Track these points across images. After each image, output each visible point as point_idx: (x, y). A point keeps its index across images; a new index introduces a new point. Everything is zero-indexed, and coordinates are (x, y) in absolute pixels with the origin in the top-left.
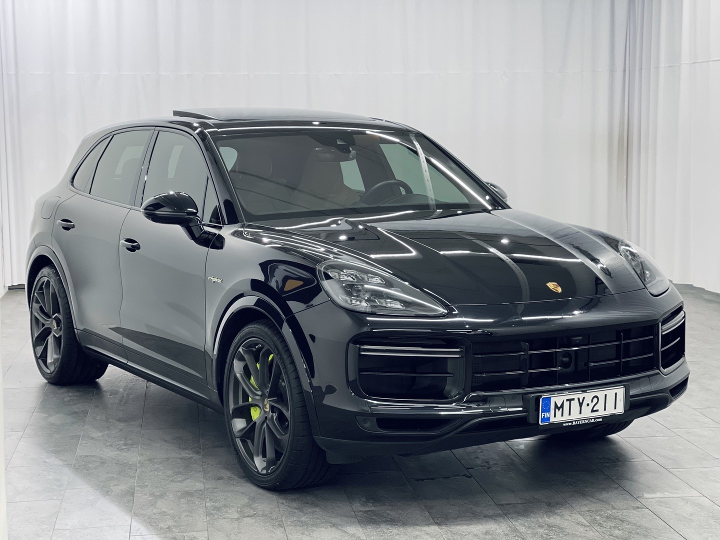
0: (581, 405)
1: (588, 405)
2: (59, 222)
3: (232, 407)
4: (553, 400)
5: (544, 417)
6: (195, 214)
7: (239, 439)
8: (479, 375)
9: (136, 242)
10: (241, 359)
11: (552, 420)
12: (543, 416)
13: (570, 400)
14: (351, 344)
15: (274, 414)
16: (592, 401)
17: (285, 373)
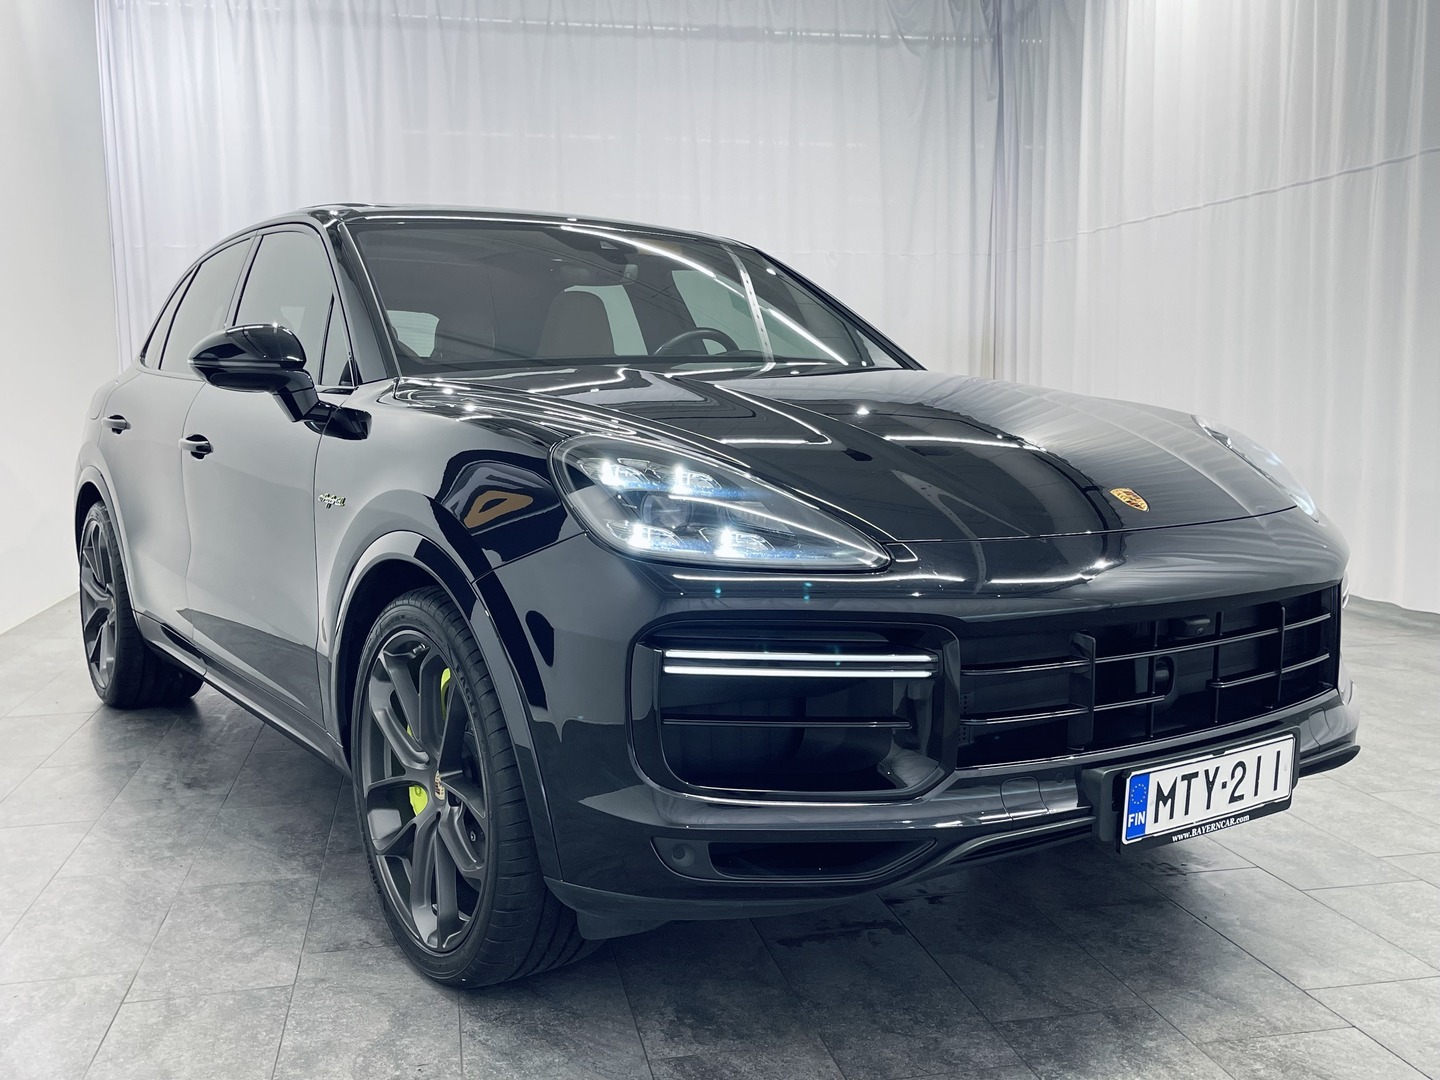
0: (1210, 785)
1: (1224, 785)
2: (105, 421)
3: (368, 783)
4: (1153, 780)
5: (1133, 823)
6: (300, 366)
7: (383, 857)
8: (974, 722)
9: (205, 439)
10: (384, 677)
11: (1151, 829)
12: (1131, 820)
13: (1188, 778)
14: (638, 646)
15: (456, 808)
16: (1233, 777)
17: (475, 715)
